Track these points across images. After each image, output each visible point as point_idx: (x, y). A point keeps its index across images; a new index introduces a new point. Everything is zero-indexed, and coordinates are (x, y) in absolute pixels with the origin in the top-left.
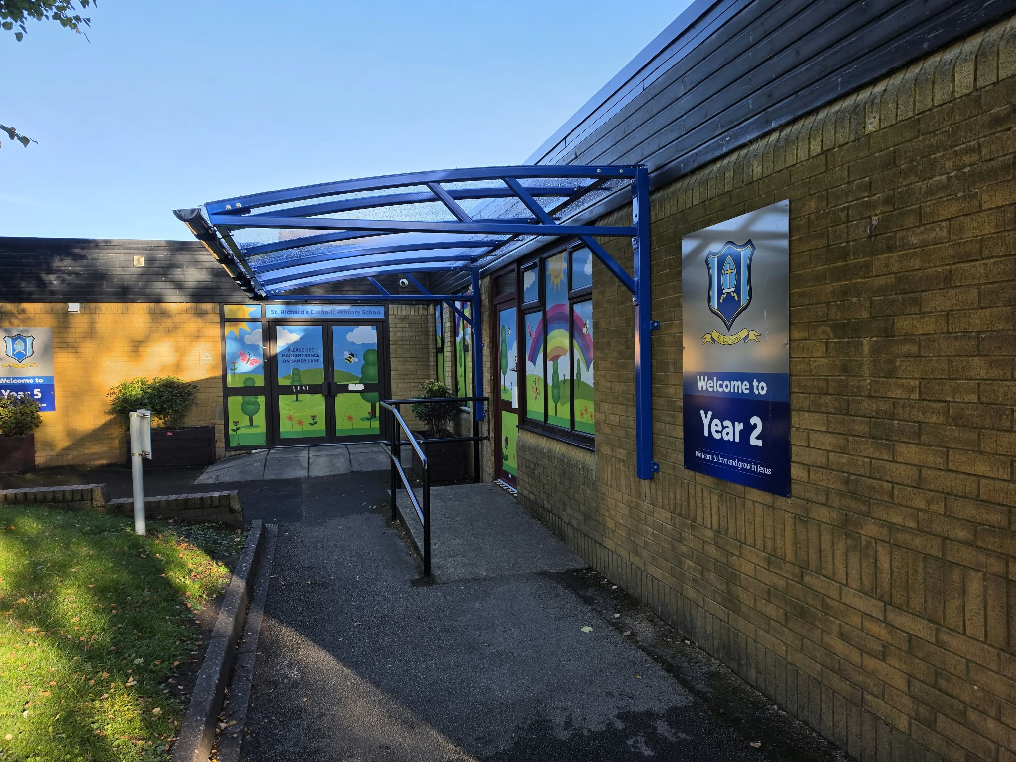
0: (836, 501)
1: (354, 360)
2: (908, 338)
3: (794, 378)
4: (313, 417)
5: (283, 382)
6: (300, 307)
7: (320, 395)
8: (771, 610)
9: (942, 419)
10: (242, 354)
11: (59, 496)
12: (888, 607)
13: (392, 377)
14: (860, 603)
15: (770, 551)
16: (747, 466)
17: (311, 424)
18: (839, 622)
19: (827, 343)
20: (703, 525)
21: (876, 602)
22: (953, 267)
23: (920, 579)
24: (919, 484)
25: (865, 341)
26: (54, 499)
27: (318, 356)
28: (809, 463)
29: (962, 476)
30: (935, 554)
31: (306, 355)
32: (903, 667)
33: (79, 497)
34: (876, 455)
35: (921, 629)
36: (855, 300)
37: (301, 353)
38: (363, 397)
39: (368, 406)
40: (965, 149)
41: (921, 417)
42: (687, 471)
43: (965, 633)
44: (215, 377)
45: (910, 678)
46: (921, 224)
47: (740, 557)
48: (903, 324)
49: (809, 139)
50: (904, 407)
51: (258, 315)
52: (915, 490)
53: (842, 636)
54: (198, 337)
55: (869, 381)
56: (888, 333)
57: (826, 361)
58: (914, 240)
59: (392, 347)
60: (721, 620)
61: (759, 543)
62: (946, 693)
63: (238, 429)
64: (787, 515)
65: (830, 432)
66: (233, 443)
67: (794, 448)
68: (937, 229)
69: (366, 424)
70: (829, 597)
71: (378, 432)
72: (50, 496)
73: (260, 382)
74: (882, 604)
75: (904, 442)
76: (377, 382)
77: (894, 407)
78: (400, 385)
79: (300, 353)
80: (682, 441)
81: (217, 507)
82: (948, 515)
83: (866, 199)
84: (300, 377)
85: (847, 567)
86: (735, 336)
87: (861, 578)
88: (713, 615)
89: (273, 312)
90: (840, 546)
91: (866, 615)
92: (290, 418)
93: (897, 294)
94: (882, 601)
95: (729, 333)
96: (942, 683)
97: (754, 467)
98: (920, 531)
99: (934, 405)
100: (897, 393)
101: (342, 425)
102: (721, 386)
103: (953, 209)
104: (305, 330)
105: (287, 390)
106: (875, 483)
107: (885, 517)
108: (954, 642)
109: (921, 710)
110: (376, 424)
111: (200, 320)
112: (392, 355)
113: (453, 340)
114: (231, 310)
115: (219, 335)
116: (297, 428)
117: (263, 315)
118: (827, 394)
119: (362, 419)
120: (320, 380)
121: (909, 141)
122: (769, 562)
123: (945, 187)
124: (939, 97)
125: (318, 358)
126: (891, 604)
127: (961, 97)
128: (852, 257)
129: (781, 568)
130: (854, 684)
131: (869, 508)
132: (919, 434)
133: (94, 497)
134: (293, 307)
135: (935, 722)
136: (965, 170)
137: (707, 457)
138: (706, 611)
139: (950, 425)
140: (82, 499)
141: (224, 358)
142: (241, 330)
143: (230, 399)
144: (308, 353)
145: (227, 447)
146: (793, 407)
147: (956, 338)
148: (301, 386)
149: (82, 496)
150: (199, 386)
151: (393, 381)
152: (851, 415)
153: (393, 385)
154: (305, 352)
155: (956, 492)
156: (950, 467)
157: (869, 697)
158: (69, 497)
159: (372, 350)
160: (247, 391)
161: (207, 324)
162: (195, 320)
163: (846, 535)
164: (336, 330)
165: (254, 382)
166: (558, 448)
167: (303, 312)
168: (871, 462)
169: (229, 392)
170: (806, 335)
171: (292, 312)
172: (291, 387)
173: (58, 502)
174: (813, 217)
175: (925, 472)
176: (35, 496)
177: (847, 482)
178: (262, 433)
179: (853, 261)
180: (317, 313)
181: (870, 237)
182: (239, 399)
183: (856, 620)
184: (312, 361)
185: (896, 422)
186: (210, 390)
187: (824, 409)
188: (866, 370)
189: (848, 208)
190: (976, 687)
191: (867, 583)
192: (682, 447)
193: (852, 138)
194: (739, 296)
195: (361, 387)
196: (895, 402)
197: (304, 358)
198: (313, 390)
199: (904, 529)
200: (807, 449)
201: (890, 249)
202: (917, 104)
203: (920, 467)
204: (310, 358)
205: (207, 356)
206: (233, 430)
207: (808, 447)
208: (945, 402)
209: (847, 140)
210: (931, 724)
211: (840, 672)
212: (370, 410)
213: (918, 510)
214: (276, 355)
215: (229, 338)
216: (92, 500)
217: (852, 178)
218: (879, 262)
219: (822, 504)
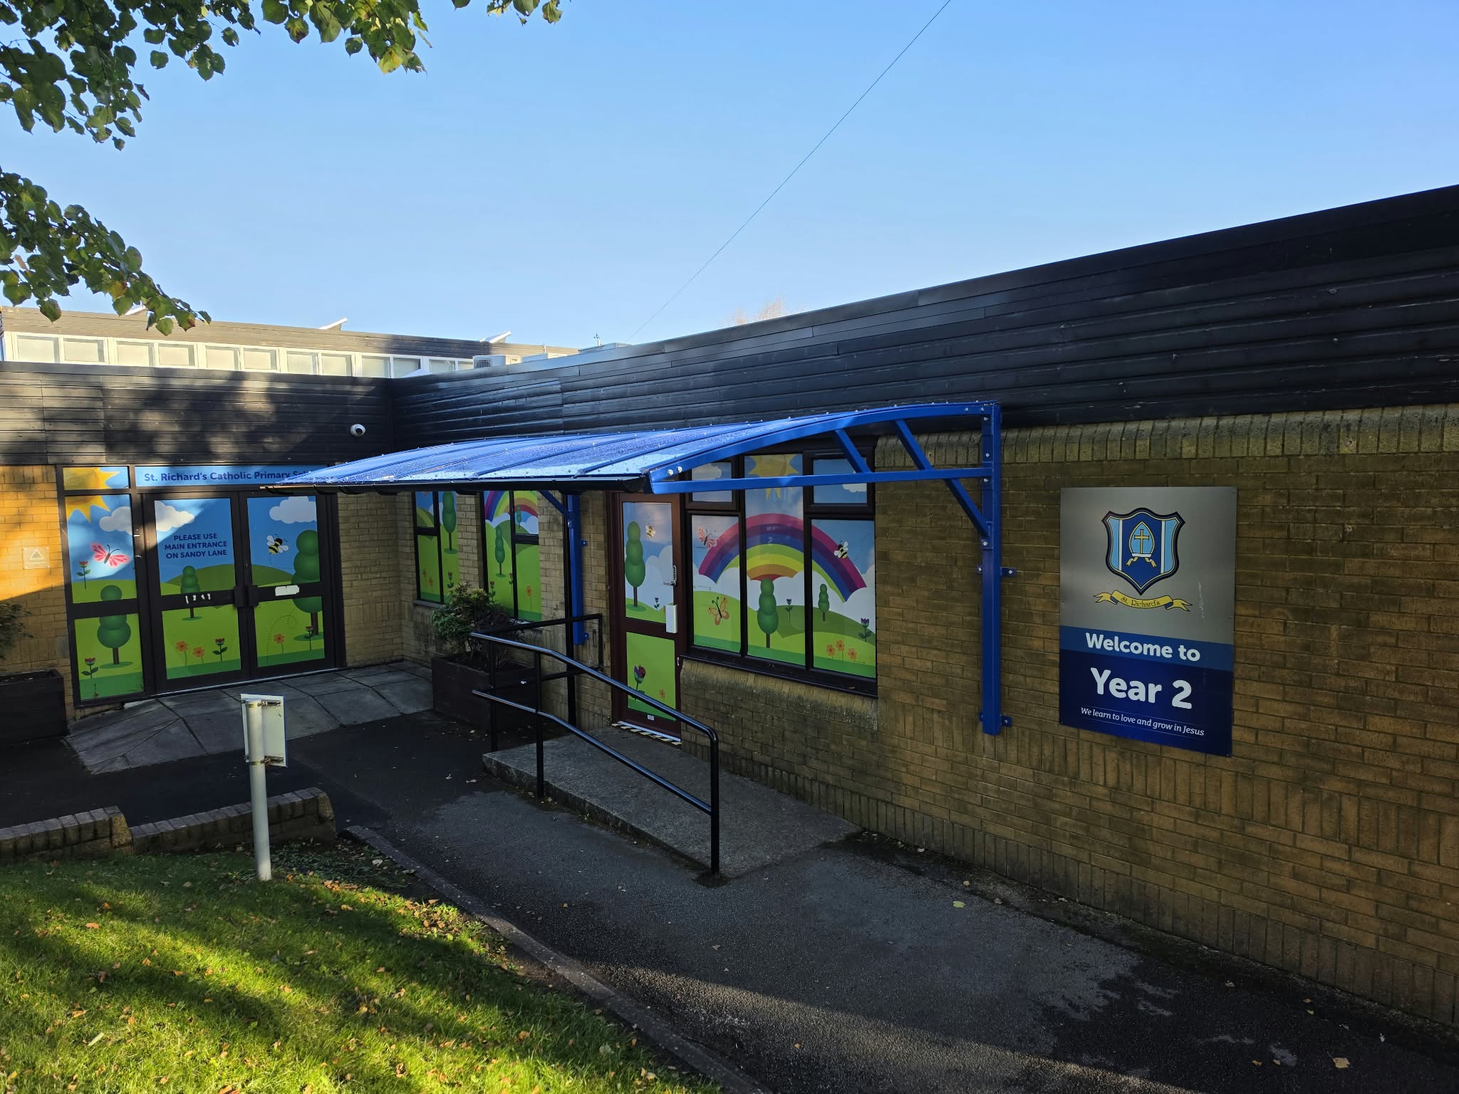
0: (1292, 760)
1: (283, 548)
2: (1383, 631)
3: (1238, 649)
4: (220, 642)
5: (168, 589)
6: (194, 470)
7: (231, 606)
8: (1197, 860)
9: (1420, 698)
10: (97, 549)
11: (57, 838)
12: (1354, 849)
13: (343, 571)
14: (1321, 847)
15: (1198, 806)
16: (1169, 727)
17: (216, 653)
18: (1291, 864)
19: (1285, 624)
20: (1092, 781)
21: (1339, 845)
22: (1437, 582)
23: (1393, 824)
24: (1393, 748)
25: (1333, 628)
26: (48, 845)
27: (225, 545)
28: (1257, 727)
29: (1439, 744)
30: (1409, 804)
31: (204, 545)
32: (1370, 895)
33: (91, 835)
34: (1344, 723)
35: (1390, 863)
36: (1321, 590)
37: (197, 541)
38: (297, 605)
39: (306, 618)
40: (1450, 493)
41: (1396, 695)
42: (1064, 727)
43: (1439, 863)
44: (51, 589)
45: (1378, 904)
46: (1402, 542)
47: (1152, 812)
48: (1378, 619)
49: (1265, 439)
50: (1378, 686)
51: (123, 482)
52: (1389, 754)
53: (1296, 876)
54: (19, 524)
55: (1336, 661)
56: (1361, 625)
57: (1283, 638)
58: (1394, 553)
59: (341, 526)
60: (1118, 874)
61: (1182, 798)
62: (1417, 911)
63: (95, 670)
64: (1224, 773)
65: (1286, 701)
66: (86, 695)
67: (1236, 713)
68: (1421, 549)
69: (304, 646)
70: (1279, 843)
71: (322, 656)
72: (40, 842)
73: (129, 591)
74: (1347, 847)
75: (1377, 714)
76: (318, 580)
77: (1366, 685)
78: (355, 583)
79: (194, 542)
80: (1058, 697)
81: (301, 816)
82: (1424, 773)
83: (1339, 508)
84: (197, 580)
85: (1304, 817)
86: (1152, 601)
87: (1321, 826)
88: (1104, 870)
89: (148, 478)
90: (1296, 800)
91: (1324, 856)
92: (182, 646)
93: (1372, 592)
94: (1346, 844)
95: (1141, 597)
96: (1413, 904)
97: (1178, 728)
98: (1392, 785)
99: (1414, 687)
100: (1371, 674)
101: (266, 650)
102: (1126, 647)
103: (1439, 537)
104: (202, 506)
105: (175, 602)
106: (1341, 746)
107: (1352, 774)
108: (1428, 872)
109: (1390, 927)
110: (319, 644)
111: (21, 495)
112: (342, 539)
113: (479, 523)
114: (76, 478)
115: (57, 518)
116: (195, 660)
117: (131, 483)
118: (1284, 667)
119: (297, 638)
120: (229, 583)
121: (1391, 471)
122: (1197, 816)
123: (1429, 518)
124: (1425, 446)
125: (223, 548)
126: (1357, 845)
127: (1449, 452)
128: (1319, 554)
129: (1215, 821)
130: (1309, 916)
131: (1334, 767)
132: (1395, 709)
133: (114, 831)
134: (180, 469)
135: (1405, 935)
136: (1451, 509)
137: (1102, 715)
138: (1093, 866)
139: (1429, 704)
140: (96, 836)
141: (66, 555)
142: (93, 509)
143: (79, 623)
144: (207, 541)
145: (78, 702)
146: (1236, 675)
147: (1438, 637)
148: (199, 595)
149: (95, 831)
150: (24, 606)
151: (344, 578)
152: (1313, 688)
153: (344, 584)
154: (202, 540)
155: (1433, 756)
156: (1428, 737)
157: (1328, 925)
158: (73, 836)
159: (312, 532)
160: (108, 607)
161: (34, 501)
162: (12, 495)
163: (1303, 790)
164: (253, 504)
165: (119, 591)
166: (786, 689)
167: (197, 477)
168: (1336, 729)
169: (77, 611)
170: (1257, 613)
171: (179, 476)
172: (181, 597)
173: (56, 848)
174: (1268, 510)
175: (1400, 740)
176: (15, 846)
177: (1307, 745)
178: (136, 674)
179: (1319, 557)
180: (220, 478)
181: (1342, 541)
182: (95, 622)
183: (1315, 862)
184: (214, 553)
185: (1368, 697)
186: (44, 611)
187: (1279, 681)
188: (1333, 650)
189: (1316, 511)
190: (1448, 904)
191: (1328, 829)
192: (1058, 702)
193: (1323, 452)
194: (1159, 563)
195: (295, 590)
196: (1368, 681)
197: (202, 549)
198: (218, 599)
199: (1375, 785)
200: (1255, 715)
201: (1365, 555)
202: (1401, 444)
203: (1394, 736)
204: (212, 549)
205: (37, 555)
206: (86, 673)
207: (1257, 712)
208: (1426, 686)
209: (1315, 453)
210: (1401, 938)
211: (1294, 908)
212: (309, 624)
213: (1392, 769)
214: (156, 547)
215: (75, 523)
216: (111, 835)
217: (1321, 486)
218: (1353, 564)
219: (1273, 763)
